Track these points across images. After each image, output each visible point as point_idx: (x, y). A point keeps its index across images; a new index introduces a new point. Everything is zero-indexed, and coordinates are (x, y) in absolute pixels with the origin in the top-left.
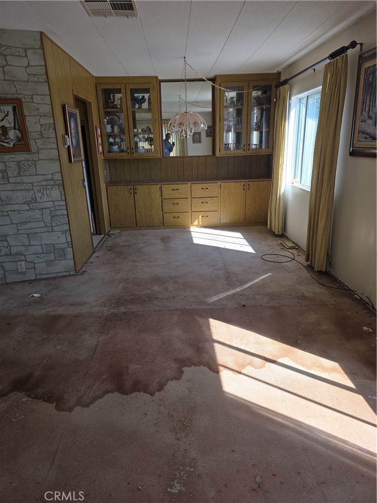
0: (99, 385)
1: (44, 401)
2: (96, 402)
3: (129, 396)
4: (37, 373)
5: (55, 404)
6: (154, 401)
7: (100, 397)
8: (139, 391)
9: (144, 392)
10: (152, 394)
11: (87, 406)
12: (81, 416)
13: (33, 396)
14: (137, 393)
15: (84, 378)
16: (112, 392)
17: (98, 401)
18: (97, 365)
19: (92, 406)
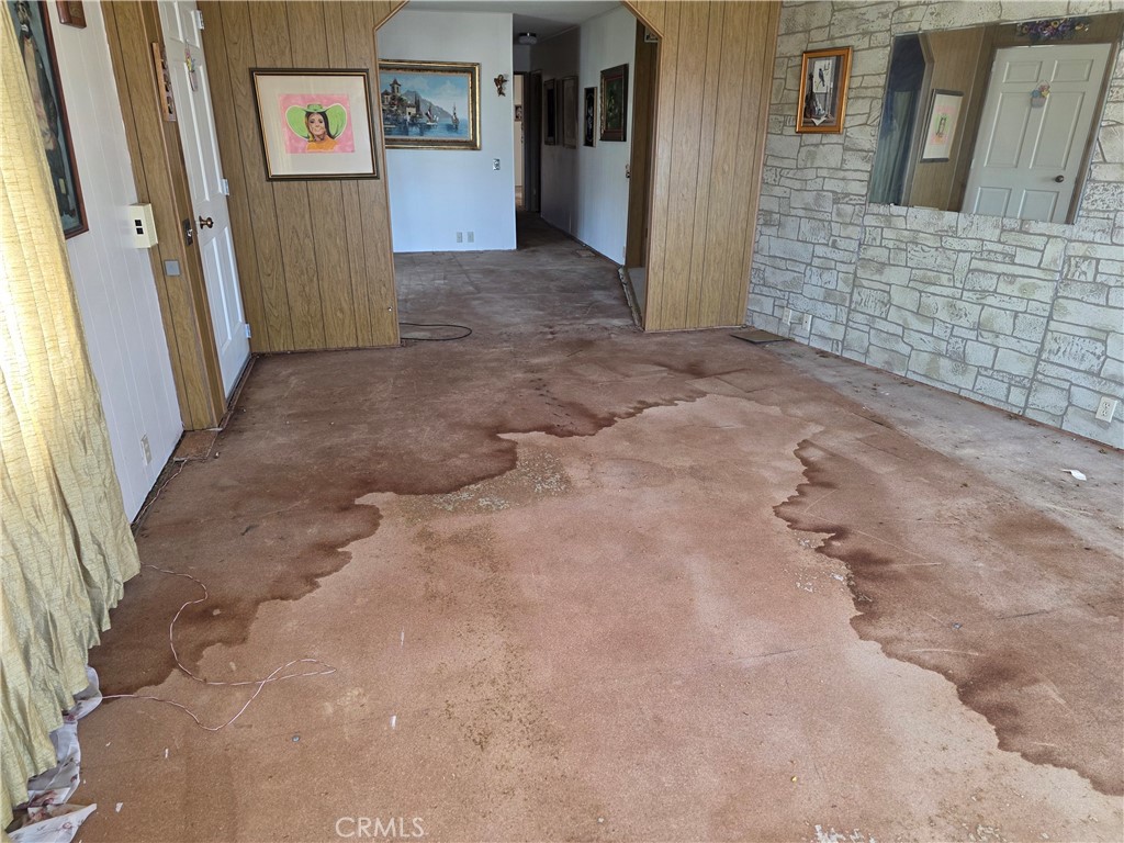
0: (949, 653)
1: (854, 599)
2: (907, 663)
3: (964, 708)
4: (897, 567)
5: (859, 613)
6: (990, 754)
7: (922, 665)
8: (991, 721)
9: (996, 730)
10: (1002, 746)
11: (889, 655)
12: (864, 657)
13: (852, 583)
14: (985, 719)
15: (942, 626)
16: (949, 677)
17: (912, 665)
18: (992, 633)
19: (894, 660)
